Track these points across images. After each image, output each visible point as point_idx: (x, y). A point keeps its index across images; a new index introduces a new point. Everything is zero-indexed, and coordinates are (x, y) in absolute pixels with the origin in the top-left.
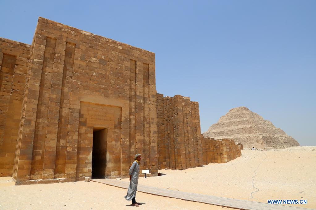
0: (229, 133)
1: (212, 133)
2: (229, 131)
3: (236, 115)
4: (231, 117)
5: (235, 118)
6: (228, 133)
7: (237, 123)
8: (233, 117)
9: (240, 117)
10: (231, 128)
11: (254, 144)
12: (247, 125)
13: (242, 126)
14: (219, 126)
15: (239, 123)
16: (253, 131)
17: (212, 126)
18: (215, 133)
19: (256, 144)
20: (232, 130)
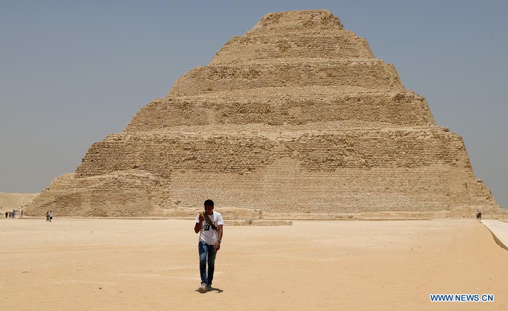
0: (295, 111)
1: (205, 105)
2: (293, 104)
3: (305, 42)
4: (284, 48)
5: (301, 54)
6: (291, 112)
7: (323, 74)
8: (294, 47)
9: (328, 52)
10: (297, 92)
11: (431, 168)
12: (370, 86)
13: (352, 91)
14: (228, 79)
15: (334, 75)
16: (413, 113)
17: (194, 76)
18: (219, 107)
19: (440, 166)
20: (311, 104)
